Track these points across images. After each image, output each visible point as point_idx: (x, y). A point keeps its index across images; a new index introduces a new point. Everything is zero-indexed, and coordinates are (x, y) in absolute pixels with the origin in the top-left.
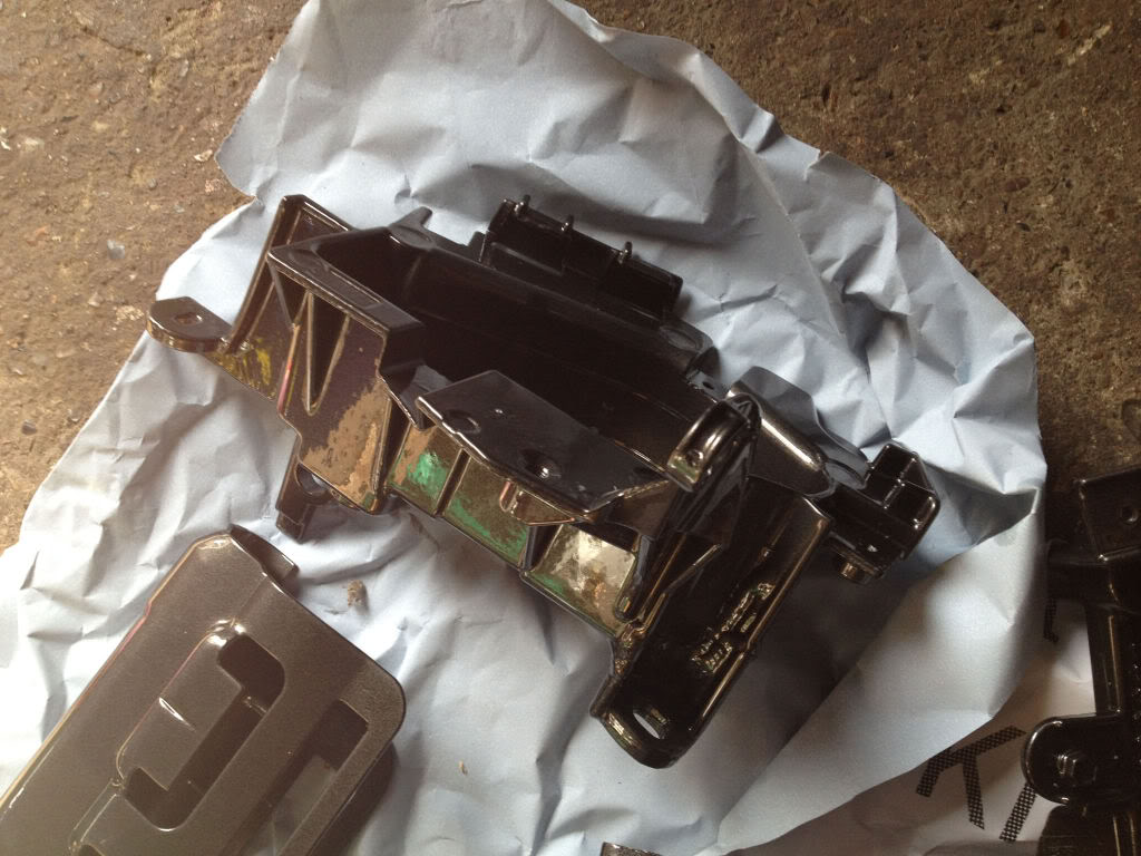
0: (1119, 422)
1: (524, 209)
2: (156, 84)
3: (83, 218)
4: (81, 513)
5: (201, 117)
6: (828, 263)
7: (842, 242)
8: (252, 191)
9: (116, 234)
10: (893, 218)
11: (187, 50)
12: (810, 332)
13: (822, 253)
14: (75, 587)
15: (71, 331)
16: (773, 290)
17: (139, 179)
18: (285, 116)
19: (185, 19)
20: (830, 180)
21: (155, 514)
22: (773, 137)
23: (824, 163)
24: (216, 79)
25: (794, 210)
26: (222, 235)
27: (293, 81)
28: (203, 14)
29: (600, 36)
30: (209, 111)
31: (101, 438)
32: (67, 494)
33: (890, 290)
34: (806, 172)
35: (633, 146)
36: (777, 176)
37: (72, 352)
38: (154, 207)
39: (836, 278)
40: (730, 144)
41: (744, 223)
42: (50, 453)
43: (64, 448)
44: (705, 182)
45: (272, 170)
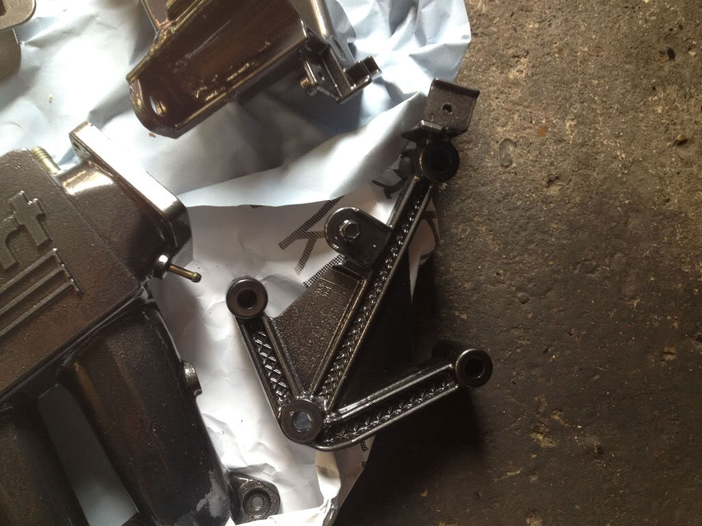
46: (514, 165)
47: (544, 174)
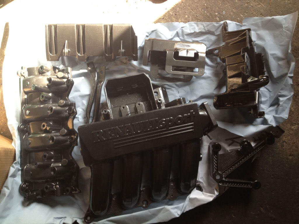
0: (282, 141)
1: (263, 56)
2: (246, 4)
3: (225, 6)
4: (194, 28)
5: (246, 12)
6: (280, 93)
7: (284, 93)
8: (243, 24)
9: (225, 11)
10: (290, 96)
11: (252, 5)
12: (269, 99)
13: (281, 91)
14: (185, 33)
15: (211, 13)
16: (271, 92)
17: (234, 10)
18: (255, 22)
19: (256, 3)
20: (290, 86)
21: (199, 37)
22: (291, 77)
23: (292, 84)
24: (251, 11)
25: (284, 85)
26: (236, 24)
27: (260, 21)
28: (258, 5)
29: (289, 51)
30: (247, 13)
31: (205, 25)
32: (195, 25)
33: (282, 101)
34: (289, 83)
35: (279, 64)
36: (287, 80)
37: (209, 15)
38: (232, 14)
39: (279, 95)
40: (287, 74)
41: (278, 83)
42: (196, 20)
43: (198, 21)
44: (279, 75)
45: (247, 25)
46: (284, 147)
47: (290, 153)
